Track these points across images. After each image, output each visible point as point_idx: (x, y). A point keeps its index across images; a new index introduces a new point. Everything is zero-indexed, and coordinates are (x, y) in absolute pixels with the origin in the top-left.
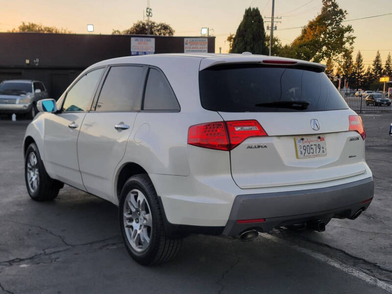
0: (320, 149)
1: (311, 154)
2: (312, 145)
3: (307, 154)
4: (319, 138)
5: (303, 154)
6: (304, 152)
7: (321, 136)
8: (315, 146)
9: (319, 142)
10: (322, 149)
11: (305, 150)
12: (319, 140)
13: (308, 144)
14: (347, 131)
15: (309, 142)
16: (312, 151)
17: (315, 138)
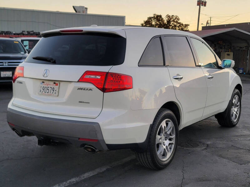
0: (53, 91)
1: (46, 93)
2: (49, 87)
3: (44, 92)
4: (54, 83)
5: (42, 92)
6: (42, 90)
7: (56, 82)
8: (51, 88)
9: (54, 86)
10: (55, 91)
11: (44, 90)
12: (55, 85)
13: (46, 86)
14: (76, 82)
15: (47, 85)
16: (47, 91)
17: (52, 83)
